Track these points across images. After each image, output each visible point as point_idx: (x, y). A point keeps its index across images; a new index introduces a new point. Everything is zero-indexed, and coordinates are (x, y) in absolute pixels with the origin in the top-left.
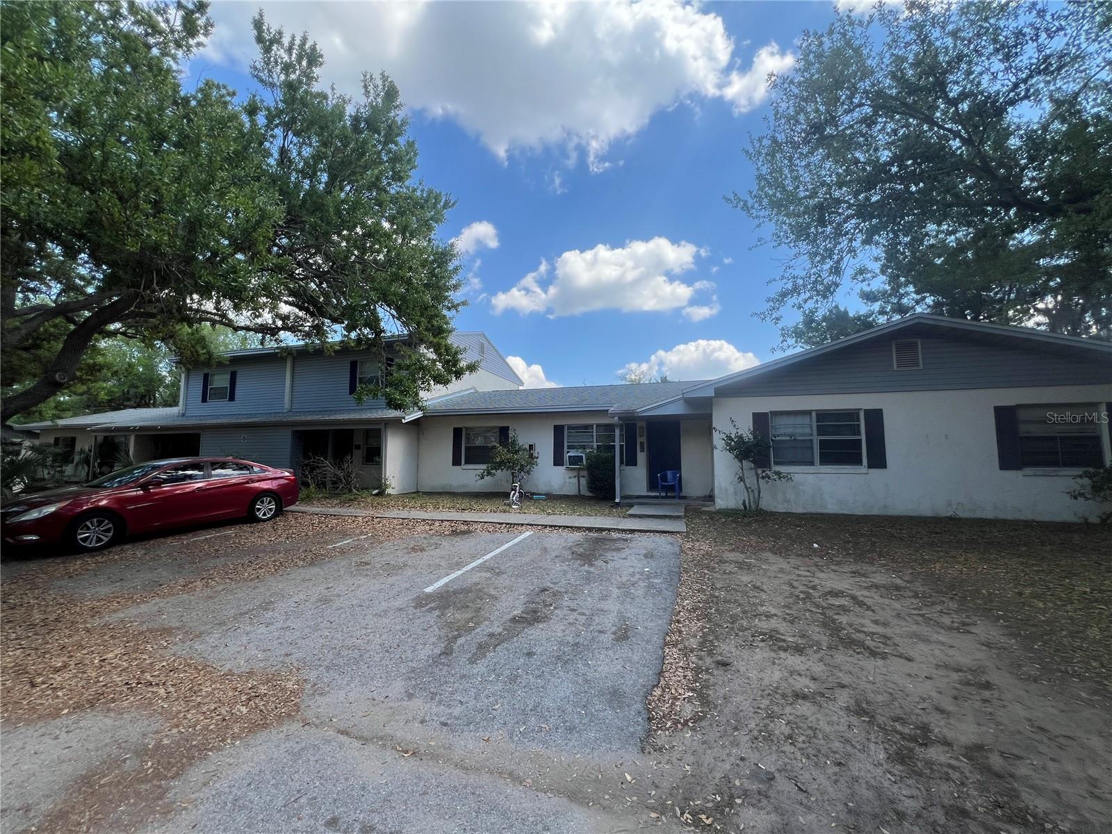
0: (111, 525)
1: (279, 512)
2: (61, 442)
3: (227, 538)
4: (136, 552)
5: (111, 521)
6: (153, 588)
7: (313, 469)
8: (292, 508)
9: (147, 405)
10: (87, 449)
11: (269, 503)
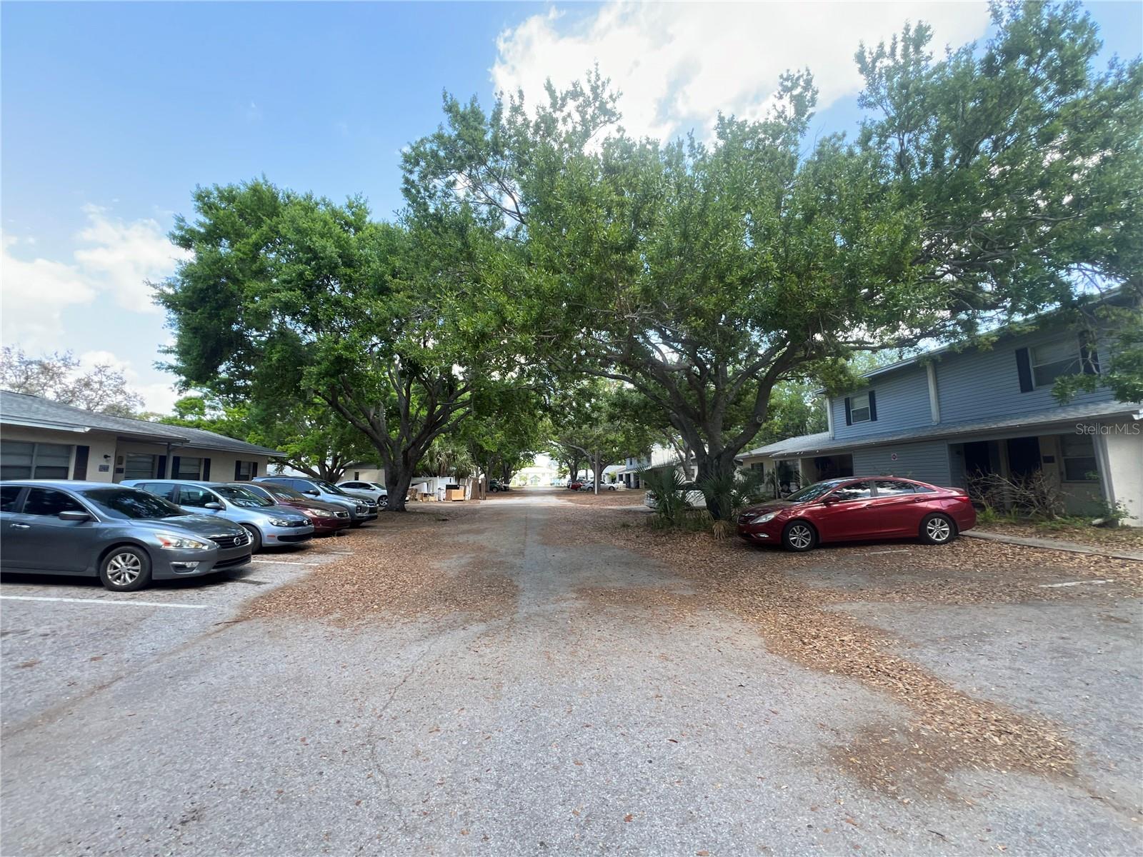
0: (808, 532)
1: (955, 536)
2: (755, 467)
3: (905, 557)
4: (829, 557)
5: (809, 529)
6: (856, 591)
7: (985, 488)
8: (968, 532)
9: (801, 434)
10: (771, 471)
11: (942, 524)
